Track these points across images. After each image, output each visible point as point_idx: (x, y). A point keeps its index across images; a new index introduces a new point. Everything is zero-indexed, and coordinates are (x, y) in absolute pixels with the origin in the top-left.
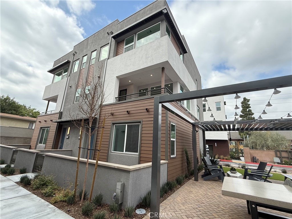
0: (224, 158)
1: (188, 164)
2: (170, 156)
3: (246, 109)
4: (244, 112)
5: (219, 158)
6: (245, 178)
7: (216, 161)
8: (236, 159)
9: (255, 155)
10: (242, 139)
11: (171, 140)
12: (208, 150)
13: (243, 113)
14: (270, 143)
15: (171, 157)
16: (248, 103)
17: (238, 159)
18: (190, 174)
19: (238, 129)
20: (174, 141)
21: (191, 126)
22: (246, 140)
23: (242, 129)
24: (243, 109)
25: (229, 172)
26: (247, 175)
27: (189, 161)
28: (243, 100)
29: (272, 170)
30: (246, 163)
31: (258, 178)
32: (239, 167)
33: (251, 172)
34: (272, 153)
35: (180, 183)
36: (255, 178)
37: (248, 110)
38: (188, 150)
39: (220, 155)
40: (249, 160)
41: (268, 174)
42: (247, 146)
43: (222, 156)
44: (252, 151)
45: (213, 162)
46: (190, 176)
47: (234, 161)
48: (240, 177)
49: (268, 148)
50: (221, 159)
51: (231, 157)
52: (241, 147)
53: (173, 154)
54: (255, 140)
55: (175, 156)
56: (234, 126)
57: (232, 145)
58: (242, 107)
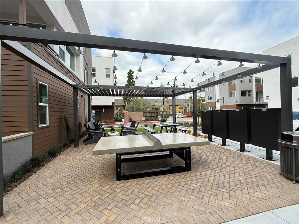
0: (109, 121)
1: (67, 132)
2: (38, 125)
4: (128, 82)
5: (105, 122)
6: (121, 135)
7: (100, 124)
8: (119, 121)
9: (131, 117)
10: (125, 104)
11: (40, 106)
12: (95, 115)
13: (128, 83)
14: (141, 107)
15: (40, 126)
16: (133, 75)
17: (121, 121)
18: (70, 142)
19: (123, 95)
20: (46, 107)
21: (72, 89)
22: (127, 106)
23: (127, 95)
24: (128, 80)
25: (109, 133)
26: (123, 132)
27: (69, 128)
28: (129, 71)
29: (138, 126)
30: (125, 123)
31: (129, 133)
32: (119, 127)
33: (126, 130)
34: (142, 114)
35: (53, 154)
36: (128, 134)
37: (131, 81)
38: (68, 116)
39: (106, 119)
40: (128, 121)
41: (136, 129)
42: (127, 110)
43: (108, 120)
44: (130, 114)
45: (97, 126)
46: (69, 144)
47: (117, 123)
48: (117, 135)
49: (140, 111)
50: (107, 122)
51: (115, 120)
52: (124, 111)
53: (45, 123)
54: (133, 105)
55: (48, 125)
56: (120, 92)
57: (116, 111)
58: (128, 78)
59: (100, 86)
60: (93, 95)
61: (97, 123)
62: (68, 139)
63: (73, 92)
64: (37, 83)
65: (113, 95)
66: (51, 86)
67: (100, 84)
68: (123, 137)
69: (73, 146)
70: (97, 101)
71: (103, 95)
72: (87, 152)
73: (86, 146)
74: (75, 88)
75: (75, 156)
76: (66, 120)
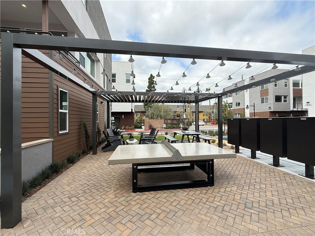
0: (129, 128)
1: (86, 139)
2: (58, 132)
3: (152, 85)
4: (149, 87)
5: (124, 129)
6: (140, 143)
7: (119, 131)
8: (139, 128)
9: (152, 124)
10: (145, 111)
11: (60, 112)
12: (114, 122)
13: (149, 89)
14: (162, 114)
15: (60, 133)
16: (153, 80)
17: (141, 128)
18: (89, 149)
19: (143, 101)
20: (66, 113)
22: (148, 112)
23: (146, 101)
24: (149, 85)
25: (128, 141)
26: (142, 140)
27: (88, 135)
28: (150, 76)
29: (158, 133)
30: (145, 130)
31: (148, 141)
32: (139, 135)
33: (145, 137)
34: (163, 121)
35: (72, 161)
37: (152, 86)
38: (87, 123)
39: (126, 126)
40: (148, 128)
41: (155, 138)
42: (148, 117)
43: (128, 127)
44: (151, 121)
45: (116, 133)
46: (88, 151)
47: (137, 130)
48: (136, 143)
49: (161, 118)
50: (126, 129)
51: (135, 127)
52: (144, 118)
53: (65, 129)
54: (153, 112)
55: (68, 131)
56: (140, 98)
57: (136, 117)
58: (149, 83)
59: (119, 92)
60: (112, 101)
61: (116, 130)
62: (87, 145)
63: (92, 98)
64: (57, 90)
65: (133, 101)
66: (71, 93)
67: (118, 91)
68: (142, 146)
69: (92, 153)
70: (117, 107)
71: (122, 101)
72: (105, 160)
73: (104, 153)
74: (94, 94)
75: (92, 164)
76: (85, 127)
